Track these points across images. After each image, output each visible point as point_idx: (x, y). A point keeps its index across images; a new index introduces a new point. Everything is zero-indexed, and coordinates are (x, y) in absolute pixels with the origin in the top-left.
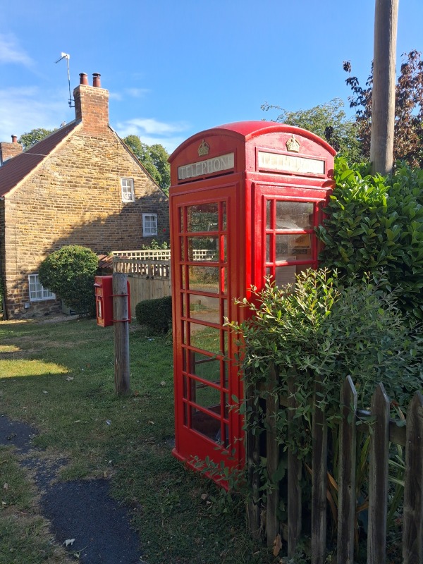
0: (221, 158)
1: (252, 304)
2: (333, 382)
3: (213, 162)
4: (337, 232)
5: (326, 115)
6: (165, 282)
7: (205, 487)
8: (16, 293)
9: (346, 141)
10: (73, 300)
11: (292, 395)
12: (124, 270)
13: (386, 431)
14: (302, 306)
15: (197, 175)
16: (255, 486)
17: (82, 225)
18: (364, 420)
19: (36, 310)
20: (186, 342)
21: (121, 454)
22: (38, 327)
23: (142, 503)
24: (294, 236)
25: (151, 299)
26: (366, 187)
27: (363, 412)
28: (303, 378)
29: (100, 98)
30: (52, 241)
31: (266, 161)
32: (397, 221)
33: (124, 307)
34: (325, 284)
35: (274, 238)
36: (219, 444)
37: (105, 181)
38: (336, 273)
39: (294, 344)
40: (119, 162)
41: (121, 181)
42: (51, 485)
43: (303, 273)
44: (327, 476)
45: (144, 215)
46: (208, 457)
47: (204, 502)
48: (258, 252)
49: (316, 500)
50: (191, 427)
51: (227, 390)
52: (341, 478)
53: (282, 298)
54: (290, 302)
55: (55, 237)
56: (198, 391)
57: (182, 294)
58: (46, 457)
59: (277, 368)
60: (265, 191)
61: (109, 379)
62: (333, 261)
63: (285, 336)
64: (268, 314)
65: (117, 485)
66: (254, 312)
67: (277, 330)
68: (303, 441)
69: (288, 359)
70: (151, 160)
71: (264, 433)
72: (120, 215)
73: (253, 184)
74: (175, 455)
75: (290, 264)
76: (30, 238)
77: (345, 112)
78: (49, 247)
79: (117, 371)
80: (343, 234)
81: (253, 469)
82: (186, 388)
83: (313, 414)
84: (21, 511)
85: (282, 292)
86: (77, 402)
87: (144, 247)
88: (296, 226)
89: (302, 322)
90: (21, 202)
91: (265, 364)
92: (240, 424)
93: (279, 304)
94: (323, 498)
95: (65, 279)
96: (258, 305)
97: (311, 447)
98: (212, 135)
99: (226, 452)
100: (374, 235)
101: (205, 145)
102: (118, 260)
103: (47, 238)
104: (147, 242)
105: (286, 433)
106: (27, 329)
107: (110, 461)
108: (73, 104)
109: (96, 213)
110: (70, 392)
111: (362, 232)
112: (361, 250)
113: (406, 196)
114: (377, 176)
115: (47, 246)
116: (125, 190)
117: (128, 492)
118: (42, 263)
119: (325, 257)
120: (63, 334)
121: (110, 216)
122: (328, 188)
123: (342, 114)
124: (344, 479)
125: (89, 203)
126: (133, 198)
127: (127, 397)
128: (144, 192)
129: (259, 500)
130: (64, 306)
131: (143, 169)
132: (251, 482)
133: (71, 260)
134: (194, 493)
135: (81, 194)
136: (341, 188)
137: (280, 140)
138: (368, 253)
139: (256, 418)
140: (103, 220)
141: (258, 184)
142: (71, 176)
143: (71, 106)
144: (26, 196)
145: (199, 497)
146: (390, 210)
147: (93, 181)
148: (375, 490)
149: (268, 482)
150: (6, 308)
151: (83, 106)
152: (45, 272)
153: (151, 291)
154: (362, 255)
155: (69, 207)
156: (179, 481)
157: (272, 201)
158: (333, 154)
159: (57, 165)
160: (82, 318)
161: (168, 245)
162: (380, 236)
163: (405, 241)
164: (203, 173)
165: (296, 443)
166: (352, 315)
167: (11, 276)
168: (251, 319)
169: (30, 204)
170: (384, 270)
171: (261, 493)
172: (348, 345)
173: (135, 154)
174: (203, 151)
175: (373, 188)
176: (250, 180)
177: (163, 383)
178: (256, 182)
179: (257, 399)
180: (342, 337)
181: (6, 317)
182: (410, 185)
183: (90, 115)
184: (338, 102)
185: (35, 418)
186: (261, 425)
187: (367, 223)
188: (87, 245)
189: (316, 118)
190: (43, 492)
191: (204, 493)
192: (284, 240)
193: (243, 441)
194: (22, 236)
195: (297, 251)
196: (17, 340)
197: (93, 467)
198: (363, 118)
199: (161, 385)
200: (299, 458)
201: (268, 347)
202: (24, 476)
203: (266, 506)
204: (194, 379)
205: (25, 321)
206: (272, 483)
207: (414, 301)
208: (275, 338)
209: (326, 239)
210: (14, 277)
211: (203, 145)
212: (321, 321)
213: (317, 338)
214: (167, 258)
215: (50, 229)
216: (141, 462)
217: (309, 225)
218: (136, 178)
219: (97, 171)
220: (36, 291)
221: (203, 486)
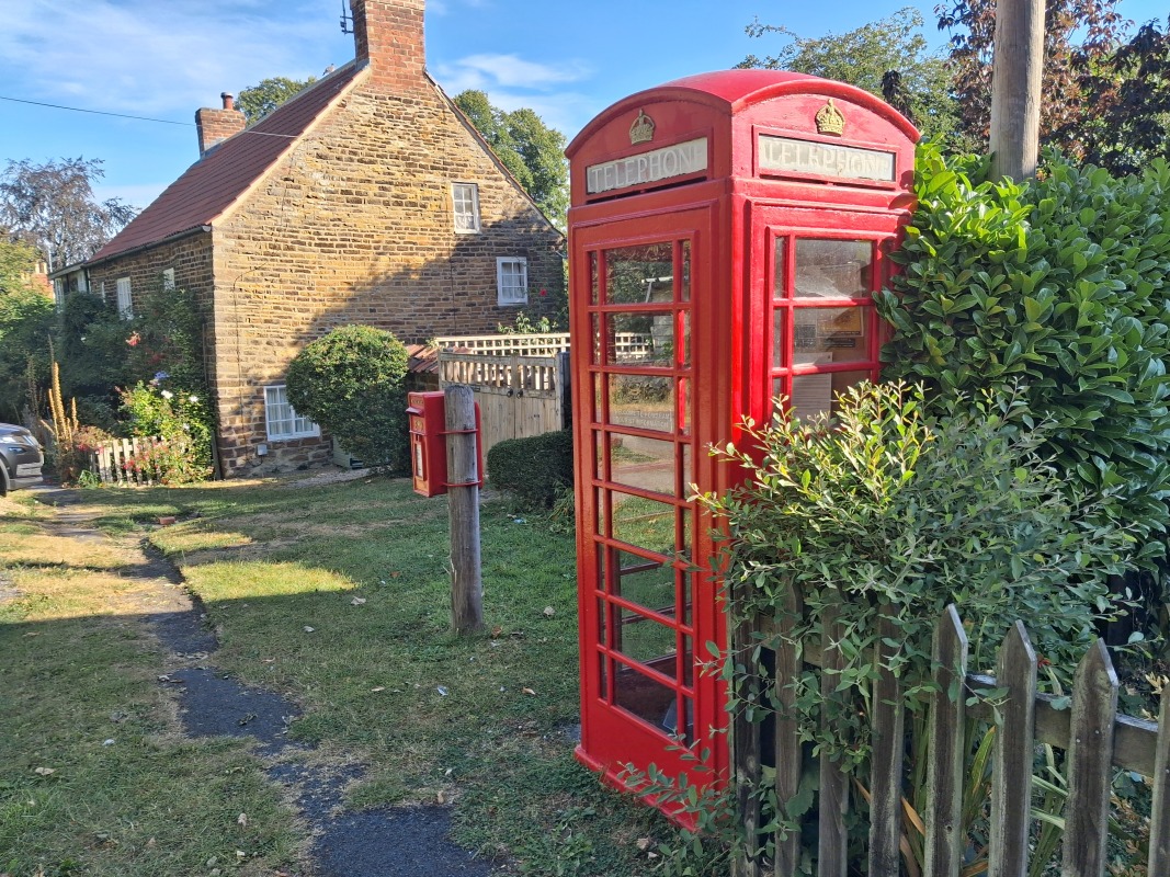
0: (680, 148)
1: (746, 456)
2: (919, 618)
3: (662, 157)
4: (920, 302)
5: (883, 44)
6: (547, 402)
7: (645, 824)
8: (238, 423)
9: (927, 100)
10: (358, 438)
11: (833, 644)
12: (460, 378)
13: (1028, 718)
14: (853, 461)
15: (628, 183)
16: (750, 824)
17: (373, 283)
18: (984, 697)
19: (280, 460)
20: (602, 531)
21: (470, 755)
22: (286, 495)
23: (517, 856)
24: (832, 311)
25: (518, 436)
26: (982, 208)
27: (980, 678)
28: (855, 608)
29: (406, 12)
30: (310, 315)
31: (774, 156)
32: (1047, 279)
33: (468, 457)
34: (899, 412)
35: (790, 316)
36: (674, 739)
37: (417, 190)
38: (920, 389)
39: (836, 540)
40: (448, 149)
41: (451, 190)
42: (333, 816)
43: (853, 391)
44: (902, 803)
45: (500, 260)
46: (654, 766)
47: (642, 854)
48: (756, 347)
49: (878, 854)
50: (614, 703)
51: (689, 629)
52: (932, 810)
53: (810, 443)
54: (827, 452)
55: (317, 308)
56: (627, 630)
57: (594, 432)
58: (319, 760)
59: (800, 588)
60: (772, 219)
61: (439, 603)
62: (912, 364)
63: (817, 522)
64: (781, 477)
65: (465, 819)
66: (751, 472)
67: (799, 509)
68: (851, 736)
69: (825, 571)
70: (511, 142)
71: (771, 718)
72: (450, 261)
73: (748, 203)
74: (580, 758)
75: (822, 371)
76: (266, 311)
77: (925, 38)
78: (305, 328)
79: (456, 586)
80: (932, 307)
81: (746, 790)
82: (604, 623)
83: (875, 682)
84: (275, 868)
85: (808, 431)
86: (374, 650)
87: (500, 328)
88: (837, 291)
89: (852, 495)
90: (245, 235)
91: (774, 580)
92: (719, 699)
93: (805, 456)
94: (893, 850)
95: (340, 396)
96: (758, 458)
97: (868, 747)
98: (660, 100)
99: (689, 754)
100: (999, 309)
101: (645, 121)
102: (450, 355)
103: (301, 311)
104: (509, 317)
105: (817, 718)
106: (265, 500)
107: (449, 771)
108: (350, 25)
109: (400, 258)
110: (360, 630)
111: (971, 304)
112: (971, 341)
113: (1065, 224)
114: (1005, 182)
115: (301, 326)
116: (459, 209)
117: (488, 833)
118: (293, 362)
119: (893, 356)
120: (339, 510)
121: (429, 263)
122: (901, 211)
123: (918, 42)
124: (937, 812)
125: (386, 237)
126: (477, 224)
127: (478, 638)
128: (501, 211)
129: (758, 852)
130: (339, 451)
131: (497, 163)
132: (743, 816)
133: (352, 356)
134: (621, 836)
135: (369, 218)
136: (928, 210)
137: (804, 110)
138: (985, 346)
139: (754, 688)
140: (415, 271)
141: (757, 204)
142: (349, 179)
143: (345, 31)
144: (255, 222)
145: (632, 844)
146: (1034, 256)
147: (394, 191)
148: (1002, 835)
149: (778, 816)
150: (220, 455)
151: (370, 30)
152: (300, 382)
153: (518, 420)
154: (972, 351)
155: (344, 246)
156: (590, 811)
157: (786, 238)
158: (913, 138)
159: (319, 156)
160: (376, 475)
161: (550, 324)
162: (1011, 311)
163: (1062, 321)
164: (640, 181)
165: (837, 740)
166: (956, 477)
167: (227, 388)
168: (742, 485)
169: (263, 239)
170: (1020, 384)
171: (762, 839)
172: (947, 542)
173: (478, 130)
174: (639, 133)
175: (996, 209)
176: (742, 195)
177: (549, 610)
178: (754, 200)
179: (758, 650)
180: (935, 525)
181: (220, 474)
182: (1074, 201)
183: (386, 51)
184: (910, 16)
185: (291, 681)
186: (765, 702)
187: (983, 285)
188: (384, 324)
189: (863, 52)
190: (317, 831)
191: (643, 836)
192: (811, 318)
193: (727, 733)
194: (249, 305)
195: (836, 343)
196: (245, 520)
197: (413, 781)
198: (965, 52)
199: (545, 615)
200: (844, 769)
201: (780, 544)
202: (278, 798)
203: (774, 864)
204: (620, 607)
205: (258, 482)
206: (786, 818)
207: (1078, 447)
208: (797, 527)
209: (897, 319)
210: (235, 391)
211: (641, 120)
212: (894, 492)
213: (884, 527)
214: (549, 350)
215: (306, 291)
216: (512, 772)
217: (861, 288)
218: (482, 183)
219: (402, 168)
220: (280, 420)
221: (639, 823)
